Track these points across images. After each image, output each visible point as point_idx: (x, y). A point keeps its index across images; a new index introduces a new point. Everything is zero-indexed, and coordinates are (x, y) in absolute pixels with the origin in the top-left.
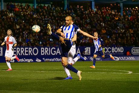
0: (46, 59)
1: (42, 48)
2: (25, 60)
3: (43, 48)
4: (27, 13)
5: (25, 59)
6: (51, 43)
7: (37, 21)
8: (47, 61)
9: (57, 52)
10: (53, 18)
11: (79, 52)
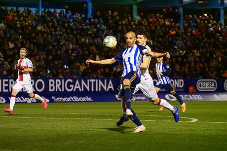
0: (58, 98)
1: (50, 81)
2: (22, 100)
3: (53, 81)
4: (27, 23)
5: (22, 97)
6: (65, 71)
7: (42, 35)
8: (58, 102)
9: (76, 87)
10: (69, 31)
11: (112, 87)
